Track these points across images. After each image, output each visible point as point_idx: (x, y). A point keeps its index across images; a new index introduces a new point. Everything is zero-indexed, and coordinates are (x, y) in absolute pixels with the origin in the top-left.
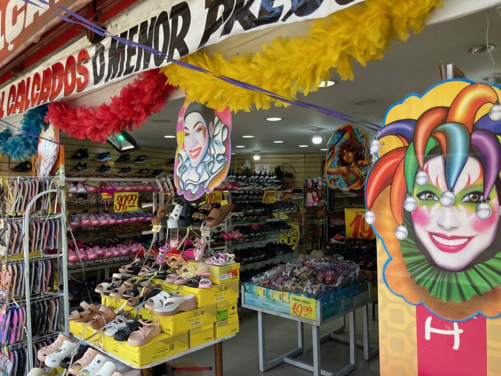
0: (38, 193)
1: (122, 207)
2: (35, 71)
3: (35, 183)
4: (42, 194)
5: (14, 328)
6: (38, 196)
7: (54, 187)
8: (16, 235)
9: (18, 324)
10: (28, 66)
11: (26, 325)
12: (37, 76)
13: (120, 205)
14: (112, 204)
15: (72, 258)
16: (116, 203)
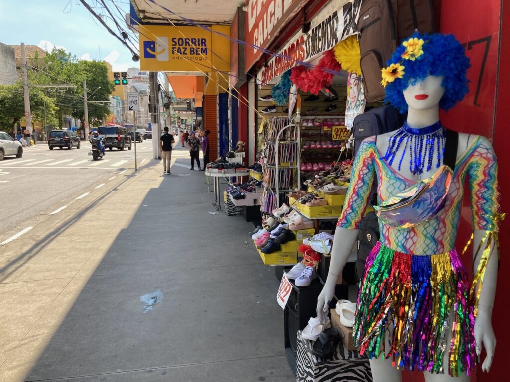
0: (285, 126)
1: (338, 137)
2: (284, 49)
3: (283, 121)
4: (286, 127)
5: (271, 205)
6: (284, 128)
7: (293, 123)
8: (272, 152)
9: (272, 203)
10: (281, 45)
11: (277, 205)
12: (285, 50)
13: (337, 135)
14: (331, 135)
15: (303, 168)
16: (333, 134)
